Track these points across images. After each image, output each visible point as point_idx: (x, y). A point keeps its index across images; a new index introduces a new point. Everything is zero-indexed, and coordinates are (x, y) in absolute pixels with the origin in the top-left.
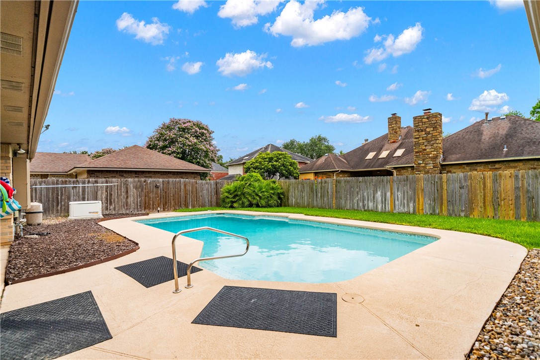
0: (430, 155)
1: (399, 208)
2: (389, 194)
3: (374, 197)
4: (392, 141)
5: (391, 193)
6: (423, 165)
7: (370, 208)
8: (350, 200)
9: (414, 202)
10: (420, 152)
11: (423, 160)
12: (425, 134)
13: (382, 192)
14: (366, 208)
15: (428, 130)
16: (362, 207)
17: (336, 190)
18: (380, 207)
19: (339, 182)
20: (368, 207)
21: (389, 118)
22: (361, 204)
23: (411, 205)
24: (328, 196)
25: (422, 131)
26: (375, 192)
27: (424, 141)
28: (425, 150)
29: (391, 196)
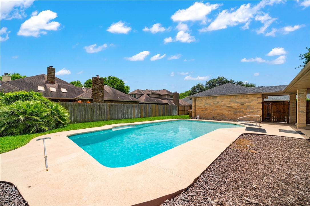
0: (101, 96)
1: (136, 116)
2: (133, 111)
3: (128, 113)
4: (51, 82)
5: (134, 111)
6: (98, 99)
7: (126, 118)
8: (117, 115)
9: (141, 114)
10: (97, 93)
11: (98, 97)
12: (99, 86)
13: (131, 111)
14: (125, 118)
15: (100, 85)
16: (123, 117)
17: (110, 110)
18: (130, 117)
19: (111, 106)
20: (126, 117)
21: (48, 68)
22: (123, 116)
23: (140, 115)
24: (105, 113)
25: (97, 84)
26: (128, 110)
27: (98, 89)
28: (99, 93)
29: (134, 112)
